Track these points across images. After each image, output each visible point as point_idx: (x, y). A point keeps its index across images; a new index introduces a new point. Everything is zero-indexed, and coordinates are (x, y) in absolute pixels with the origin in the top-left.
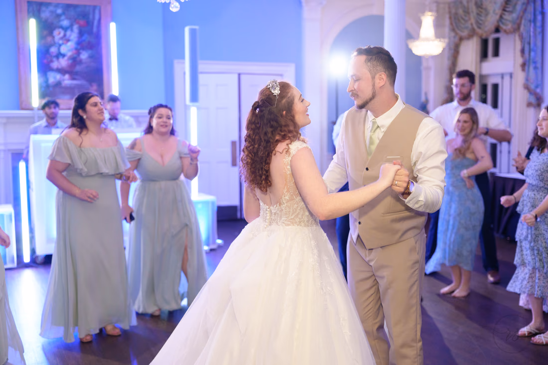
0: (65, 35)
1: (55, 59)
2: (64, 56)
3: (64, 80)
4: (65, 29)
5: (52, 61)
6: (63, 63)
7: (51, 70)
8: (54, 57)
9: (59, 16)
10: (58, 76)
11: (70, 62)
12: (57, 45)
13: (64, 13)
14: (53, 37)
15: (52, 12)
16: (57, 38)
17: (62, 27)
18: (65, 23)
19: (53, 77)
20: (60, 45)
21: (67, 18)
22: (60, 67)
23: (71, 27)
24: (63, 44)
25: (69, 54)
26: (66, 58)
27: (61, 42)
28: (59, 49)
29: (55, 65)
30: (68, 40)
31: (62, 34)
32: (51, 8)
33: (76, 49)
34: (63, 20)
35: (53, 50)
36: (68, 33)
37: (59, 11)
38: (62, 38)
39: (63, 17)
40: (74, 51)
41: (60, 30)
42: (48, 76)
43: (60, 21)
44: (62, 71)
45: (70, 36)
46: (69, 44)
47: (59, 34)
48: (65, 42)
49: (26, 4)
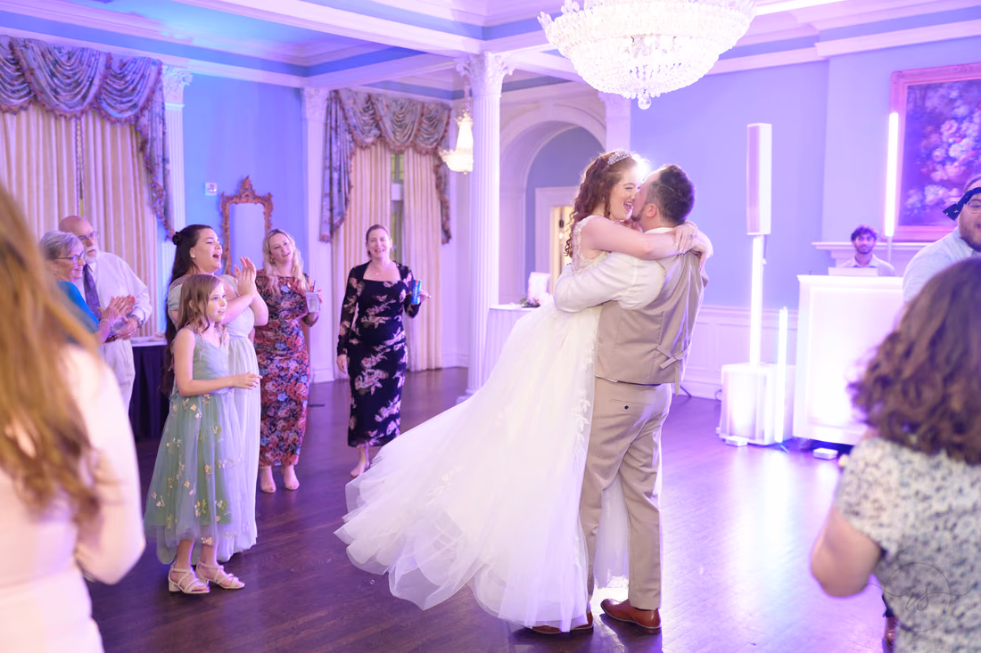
0: (959, 129)
1: (939, 167)
2: (953, 160)
3: (950, 197)
4: (960, 120)
5: (934, 170)
6: (952, 170)
7: (933, 182)
8: (939, 163)
9: (953, 100)
10: (941, 192)
11: (963, 168)
12: (945, 146)
13: (961, 97)
14: (941, 134)
15: (943, 97)
16: (946, 134)
17: (955, 118)
18: (961, 110)
19: (933, 194)
20: (950, 145)
21: (964, 104)
22: (945, 178)
23: (969, 117)
24: (955, 142)
25: (963, 157)
26: (956, 164)
27: (951, 140)
28: (947, 150)
29: (938, 175)
30: (964, 136)
31: (954, 129)
32: (942, 91)
33: (974, 149)
34: (958, 107)
35: (938, 153)
36: (965, 125)
37: (954, 94)
38: (953, 135)
39: (959, 103)
40: (971, 152)
41: (953, 121)
42: (926, 193)
43: (954, 108)
44: (947, 184)
45: (968, 128)
46: (965, 141)
47: (950, 128)
48: (959, 139)
49: (906, 91)
